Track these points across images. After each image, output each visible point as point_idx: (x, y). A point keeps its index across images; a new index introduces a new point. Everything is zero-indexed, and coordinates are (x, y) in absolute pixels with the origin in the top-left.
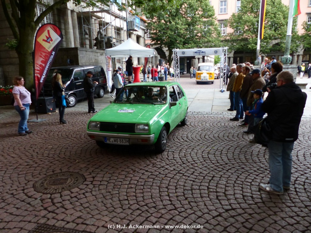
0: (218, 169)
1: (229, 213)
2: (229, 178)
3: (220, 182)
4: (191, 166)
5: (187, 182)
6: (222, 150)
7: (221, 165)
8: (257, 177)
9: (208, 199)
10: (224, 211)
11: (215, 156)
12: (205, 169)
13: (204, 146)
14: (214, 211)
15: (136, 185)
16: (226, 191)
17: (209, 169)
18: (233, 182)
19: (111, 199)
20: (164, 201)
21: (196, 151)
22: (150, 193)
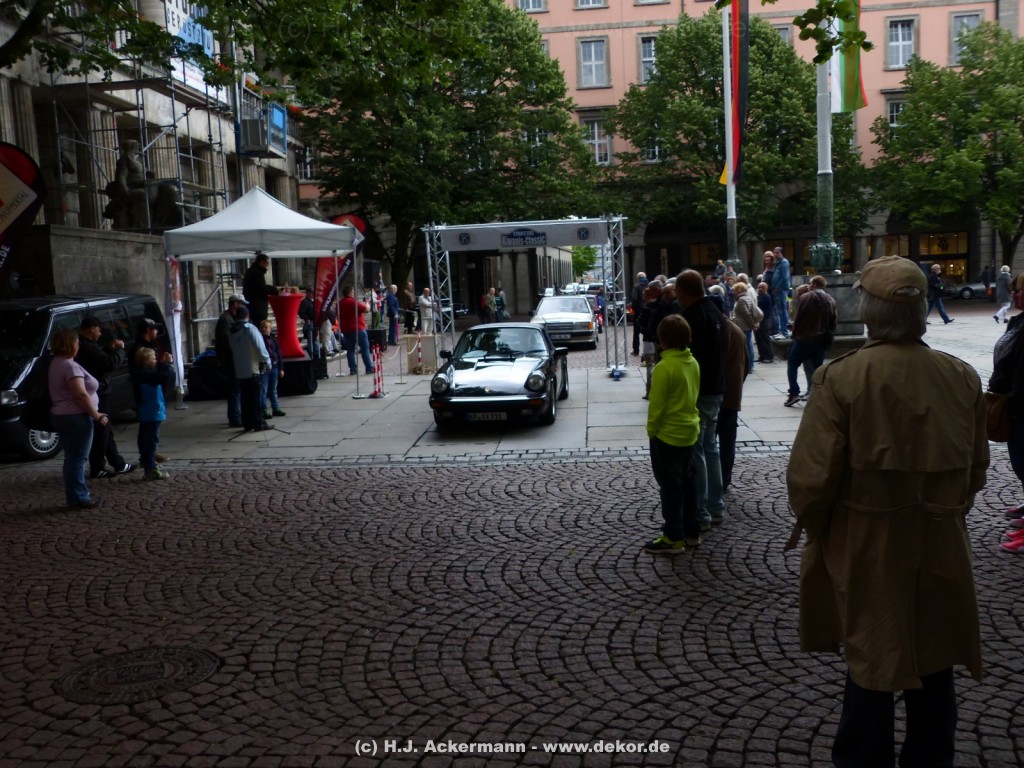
0: (629, 603)
1: (674, 693)
2: (666, 622)
3: (641, 632)
4: (550, 604)
5: (543, 640)
6: (637, 556)
7: (639, 592)
8: (746, 612)
9: (613, 671)
10: (662, 690)
11: (617, 573)
12: (593, 605)
13: (580, 548)
14: (634, 694)
15: (391, 664)
16: (659, 649)
17: (603, 604)
18: (680, 628)
19: (326, 700)
20: (488, 689)
21: (555, 565)
22: (439, 677)
